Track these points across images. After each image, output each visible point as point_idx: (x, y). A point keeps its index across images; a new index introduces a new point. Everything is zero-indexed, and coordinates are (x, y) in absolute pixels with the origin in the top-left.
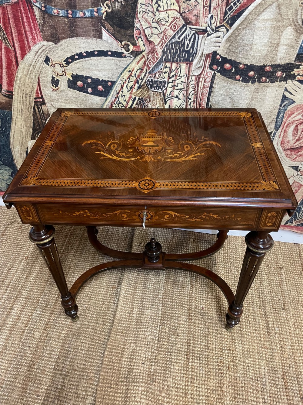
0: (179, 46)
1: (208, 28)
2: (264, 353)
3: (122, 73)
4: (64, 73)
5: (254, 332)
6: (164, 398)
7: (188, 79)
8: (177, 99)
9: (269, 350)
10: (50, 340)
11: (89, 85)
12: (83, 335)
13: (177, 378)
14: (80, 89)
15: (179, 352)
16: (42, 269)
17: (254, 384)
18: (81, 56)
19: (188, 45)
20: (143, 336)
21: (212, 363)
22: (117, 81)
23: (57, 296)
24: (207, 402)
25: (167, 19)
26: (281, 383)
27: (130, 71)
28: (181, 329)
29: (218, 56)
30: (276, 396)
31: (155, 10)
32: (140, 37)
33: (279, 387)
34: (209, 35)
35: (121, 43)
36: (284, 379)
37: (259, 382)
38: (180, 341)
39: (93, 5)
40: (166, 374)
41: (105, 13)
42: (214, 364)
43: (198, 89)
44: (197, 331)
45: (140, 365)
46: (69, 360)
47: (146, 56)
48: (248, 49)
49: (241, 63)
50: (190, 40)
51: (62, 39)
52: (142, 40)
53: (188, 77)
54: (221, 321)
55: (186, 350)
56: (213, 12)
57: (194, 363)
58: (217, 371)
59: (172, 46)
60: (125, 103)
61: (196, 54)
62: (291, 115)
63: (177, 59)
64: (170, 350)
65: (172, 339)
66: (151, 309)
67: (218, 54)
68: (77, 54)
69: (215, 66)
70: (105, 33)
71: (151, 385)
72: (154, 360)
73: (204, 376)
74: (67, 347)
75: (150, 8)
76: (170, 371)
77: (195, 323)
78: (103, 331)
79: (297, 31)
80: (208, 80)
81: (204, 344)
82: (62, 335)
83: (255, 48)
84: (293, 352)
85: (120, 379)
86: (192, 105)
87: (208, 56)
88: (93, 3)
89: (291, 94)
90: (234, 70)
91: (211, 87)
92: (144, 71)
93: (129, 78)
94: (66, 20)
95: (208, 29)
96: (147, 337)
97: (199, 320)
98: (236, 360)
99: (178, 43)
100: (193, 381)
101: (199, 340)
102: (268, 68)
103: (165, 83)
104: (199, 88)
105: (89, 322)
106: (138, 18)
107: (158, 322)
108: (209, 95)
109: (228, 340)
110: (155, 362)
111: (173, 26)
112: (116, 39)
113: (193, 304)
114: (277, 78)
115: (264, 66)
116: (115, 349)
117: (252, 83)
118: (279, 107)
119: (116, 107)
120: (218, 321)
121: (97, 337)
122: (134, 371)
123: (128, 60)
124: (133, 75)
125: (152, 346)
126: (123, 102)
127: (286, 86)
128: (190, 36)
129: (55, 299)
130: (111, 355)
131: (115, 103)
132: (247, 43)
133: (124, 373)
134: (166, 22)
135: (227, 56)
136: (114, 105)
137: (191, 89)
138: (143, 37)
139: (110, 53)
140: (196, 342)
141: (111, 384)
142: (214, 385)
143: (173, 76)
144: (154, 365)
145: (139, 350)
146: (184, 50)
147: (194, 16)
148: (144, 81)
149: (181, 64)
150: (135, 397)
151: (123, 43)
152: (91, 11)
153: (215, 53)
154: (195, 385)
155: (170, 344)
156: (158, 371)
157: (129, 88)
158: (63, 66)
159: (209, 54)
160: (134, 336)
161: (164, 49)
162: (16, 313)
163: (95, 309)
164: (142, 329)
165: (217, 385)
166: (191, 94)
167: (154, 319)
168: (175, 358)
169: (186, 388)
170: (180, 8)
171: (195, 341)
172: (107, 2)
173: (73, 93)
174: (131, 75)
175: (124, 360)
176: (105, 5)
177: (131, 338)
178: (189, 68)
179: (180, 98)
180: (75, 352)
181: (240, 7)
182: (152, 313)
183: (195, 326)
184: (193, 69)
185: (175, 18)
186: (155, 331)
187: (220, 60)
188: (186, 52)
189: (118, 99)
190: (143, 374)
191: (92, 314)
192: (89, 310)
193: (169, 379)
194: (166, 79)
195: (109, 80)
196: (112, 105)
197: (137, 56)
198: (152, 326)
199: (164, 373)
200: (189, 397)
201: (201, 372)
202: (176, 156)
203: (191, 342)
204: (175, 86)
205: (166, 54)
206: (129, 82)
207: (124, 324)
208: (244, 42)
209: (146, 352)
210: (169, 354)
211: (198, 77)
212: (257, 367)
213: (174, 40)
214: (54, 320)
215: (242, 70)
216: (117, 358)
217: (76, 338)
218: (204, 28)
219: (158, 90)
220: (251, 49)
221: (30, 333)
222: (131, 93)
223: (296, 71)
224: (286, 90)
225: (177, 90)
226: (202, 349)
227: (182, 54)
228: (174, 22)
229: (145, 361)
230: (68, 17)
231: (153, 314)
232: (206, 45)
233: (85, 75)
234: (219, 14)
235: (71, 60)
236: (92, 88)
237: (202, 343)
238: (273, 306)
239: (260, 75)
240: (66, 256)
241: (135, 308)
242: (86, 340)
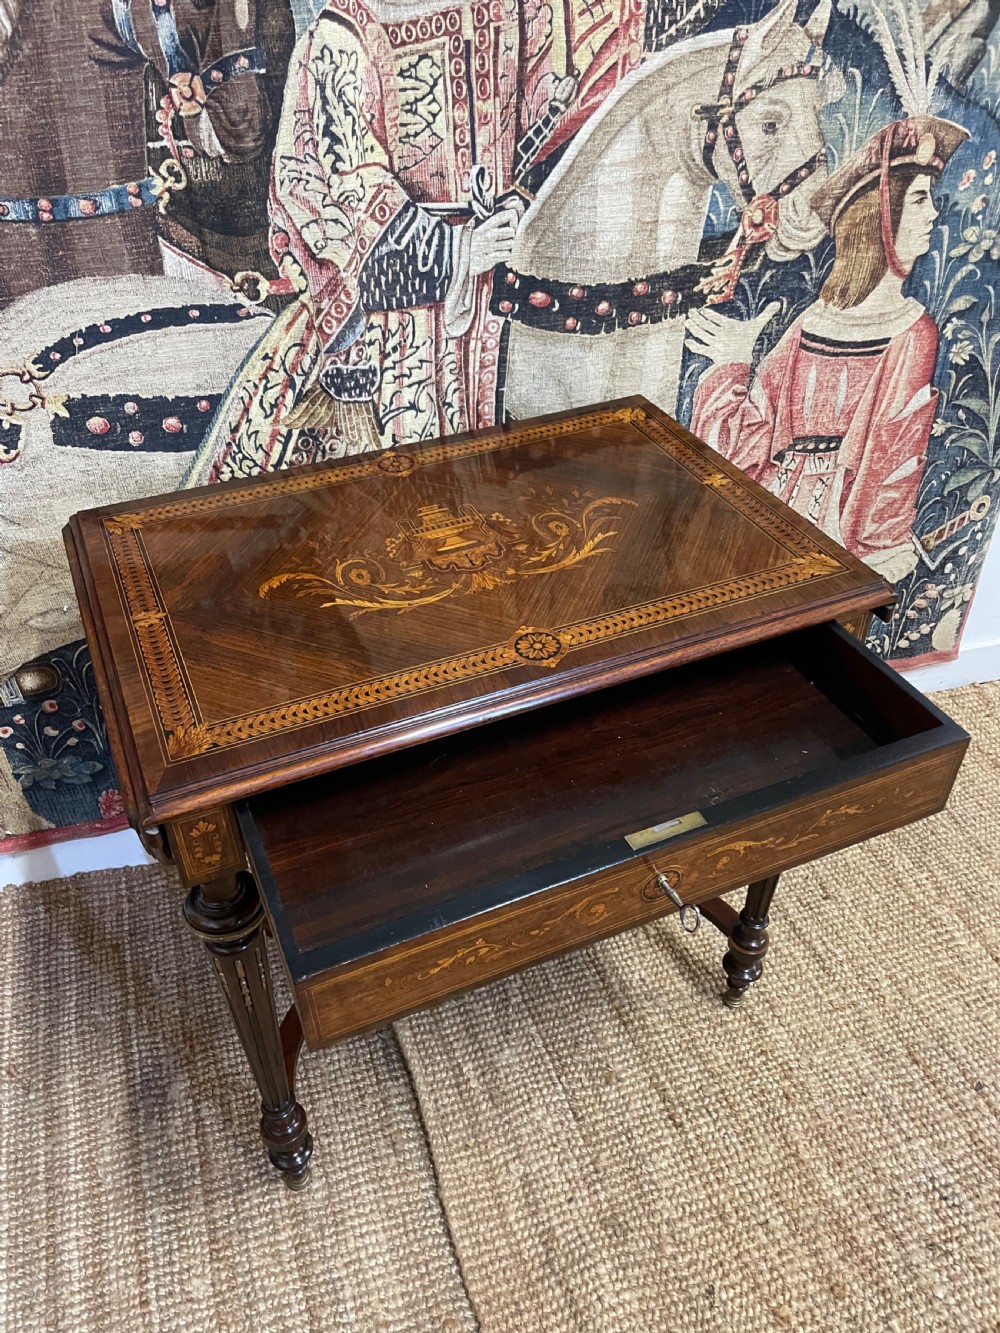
0: (402, 264)
1: (474, 203)
2: (841, 1021)
3: (242, 366)
4: (39, 401)
5: (793, 982)
6: (675, 1258)
7: (437, 351)
8: (413, 412)
9: (848, 1012)
10: (253, 1280)
11: (130, 423)
12: (352, 1212)
13: (678, 1190)
14: (100, 442)
15: (645, 1120)
16: (94, 1082)
17: (862, 1107)
18: (93, 336)
19: (425, 258)
20: (529, 1127)
21: (743, 1106)
22: (228, 392)
23: (195, 1142)
24: (782, 1209)
25: (360, 191)
26: (916, 1076)
27: (266, 357)
28: (617, 1059)
29: (510, 275)
30: (924, 1111)
31: (328, 170)
32: (289, 253)
33: (917, 1087)
34: (479, 222)
35: (232, 278)
36: (916, 1062)
37: (870, 1098)
38: (633, 1092)
39: (124, 176)
40: (645, 1194)
41: (166, 196)
42: (748, 1108)
43: (467, 374)
44: (660, 1045)
45: (565, 1208)
46: (350, 1305)
47: (310, 305)
48: (587, 246)
49: (574, 285)
50: (429, 243)
51: (24, 292)
52: (295, 261)
53: (437, 344)
54: (705, 991)
55: (662, 1106)
56: (484, 159)
57: (700, 1127)
58: (765, 1118)
59: (380, 265)
60: (259, 457)
61: (449, 277)
62: (708, 396)
63: (400, 300)
64: (620, 1128)
65: (612, 1097)
66: (509, 1047)
67: (511, 270)
68: (80, 334)
69: (506, 303)
70: (170, 257)
71: (624, 1244)
72: (594, 1177)
73: (740, 1148)
74: (323, 1273)
75: (312, 167)
76: (652, 1182)
77: (644, 1027)
78: (407, 1172)
79: (693, 183)
80: (492, 343)
81: (696, 1068)
82: (284, 1247)
83: (603, 241)
84: (900, 991)
85: (534, 1276)
86: (456, 420)
87: (483, 278)
88: (122, 171)
89: (701, 342)
90: (557, 305)
91: (502, 361)
92: (311, 347)
93: (265, 377)
94: (33, 230)
95: (476, 206)
96: (543, 1124)
97: (649, 1014)
98: (791, 1069)
99: (397, 254)
100: (720, 1176)
101: (679, 1065)
102: (639, 287)
103: (374, 374)
104: (471, 371)
105: (347, 1168)
106: (277, 200)
107: (548, 1071)
108: (501, 383)
109: (747, 1031)
110: (601, 1181)
111: (379, 208)
112: (213, 267)
113: (613, 980)
114: (664, 308)
115: (631, 284)
116: (473, 1201)
117: (607, 332)
119: (232, 472)
120: (698, 993)
121: (398, 1196)
122: (559, 1232)
123: (258, 325)
124: (276, 366)
125: (568, 1140)
126: (252, 452)
127: (687, 324)
128: (429, 232)
129: (196, 1152)
130: (472, 1224)
131: (229, 460)
132: (583, 230)
133: (533, 1252)
134: (360, 200)
135: (533, 273)
136: (225, 469)
137: (448, 378)
138: (297, 253)
139: (195, 313)
140: (676, 1074)
141: (517, 1304)
142: (776, 1158)
143: (395, 349)
144: (604, 1189)
145: (540, 1171)
146: (416, 272)
147: (432, 176)
148: (313, 378)
149: (413, 312)
150: (599, 1299)
151: (238, 277)
152: (118, 194)
153: (501, 269)
154: (732, 1183)
155: (613, 1113)
156: (621, 1199)
157: (266, 406)
158: (32, 378)
159: (485, 274)
160: (503, 1140)
161: (361, 278)
162: (80, 1259)
163: (346, 1123)
164: (516, 1111)
165: (782, 1154)
166: (450, 392)
167: (533, 1067)
168: (646, 1139)
169: (715, 1201)
170: (391, 158)
171: (671, 1071)
172: (168, 161)
173: (75, 458)
174: (270, 368)
175: (512, 1218)
176: (163, 170)
177: (499, 1151)
178: (437, 319)
179: (422, 407)
180: (356, 1273)
181: (553, 138)
182: (519, 1054)
183: (649, 1035)
184: (447, 322)
185: (380, 188)
186: (555, 1099)
187: (517, 286)
188: (423, 276)
189: (238, 446)
190: (587, 1227)
191: (344, 1143)
192: (327, 1135)
193: (660, 1204)
194: (375, 363)
195: (202, 393)
196: (216, 468)
197: (284, 308)
198: (541, 1090)
199: (639, 1197)
200: (733, 1221)
201: (728, 1142)
202: (550, 556)
203: (663, 1078)
204: (403, 376)
205: (368, 291)
206: (266, 389)
207: (457, 1122)
208: (575, 229)
209: (562, 1165)
210: (624, 1138)
211: (464, 342)
212: (846, 1062)
213: (384, 249)
214: (228, 1217)
215: (580, 301)
216: (492, 1225)
217: (337, 1233)
218: (465, 205)
219: (360, 395)
220: (593, 246)
221: (171, 1294)
222: (276, 421)
223: (703, 284)
224: (689, 335)
225: (410, 386)
226: (698, 1085)
227: (413, 285)
228: (380, 198)
229: (573, 1192)
230: (37, 221)
231: (524, 1057)
232: (473, 249)
233: (112, 395)
234: (499, 163)
235: (58, 356)
236: (142, 430)
237: (690, 1070)
238: (799, 900)
239: (624, 308)
240: (153, 1008)
241: (465, 1062)
242: (368, 1223)
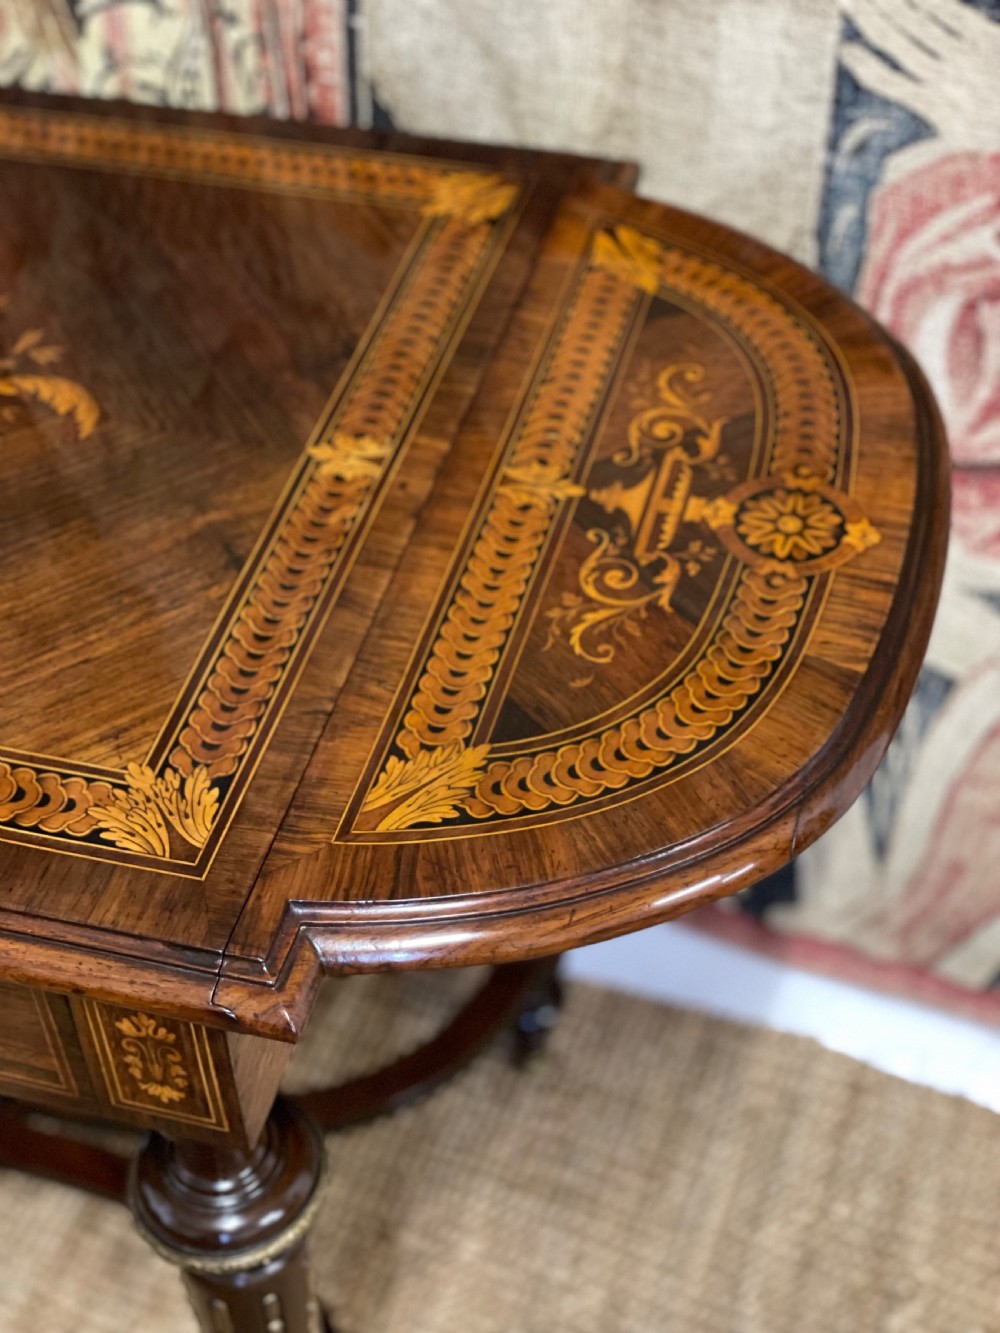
118: (820, 156)
